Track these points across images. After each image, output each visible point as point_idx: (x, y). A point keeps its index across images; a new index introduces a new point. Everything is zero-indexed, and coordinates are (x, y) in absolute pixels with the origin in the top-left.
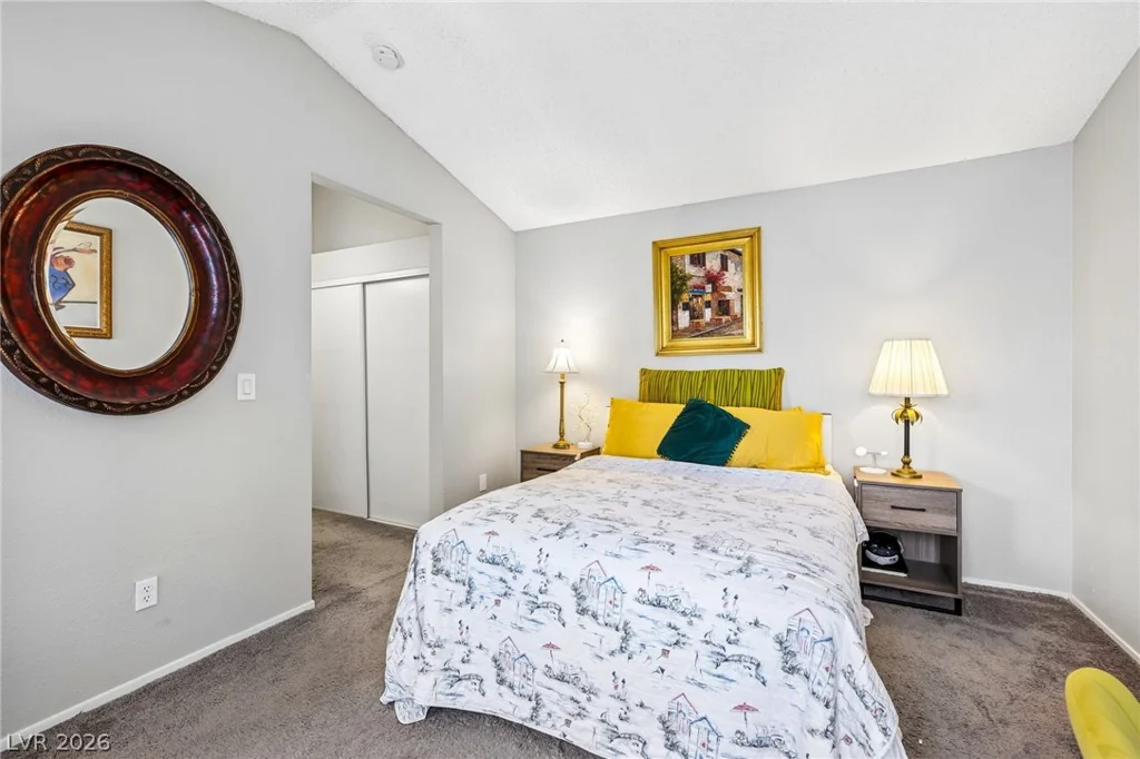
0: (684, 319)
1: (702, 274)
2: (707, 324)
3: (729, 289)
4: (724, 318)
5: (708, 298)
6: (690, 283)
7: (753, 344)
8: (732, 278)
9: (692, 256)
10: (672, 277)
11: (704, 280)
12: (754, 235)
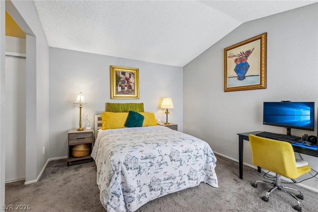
0: (120, 89)
1: (125, 78)
2: (126, 91)
3: (131, 83)
4: (130, 90)
5: (126, 84)
6: (121, 79)
7: (137, 97)
8: (132, 80)
9: (122, 72)
10: (116, 77)
11: (125, 79)
12: (137, 70)
